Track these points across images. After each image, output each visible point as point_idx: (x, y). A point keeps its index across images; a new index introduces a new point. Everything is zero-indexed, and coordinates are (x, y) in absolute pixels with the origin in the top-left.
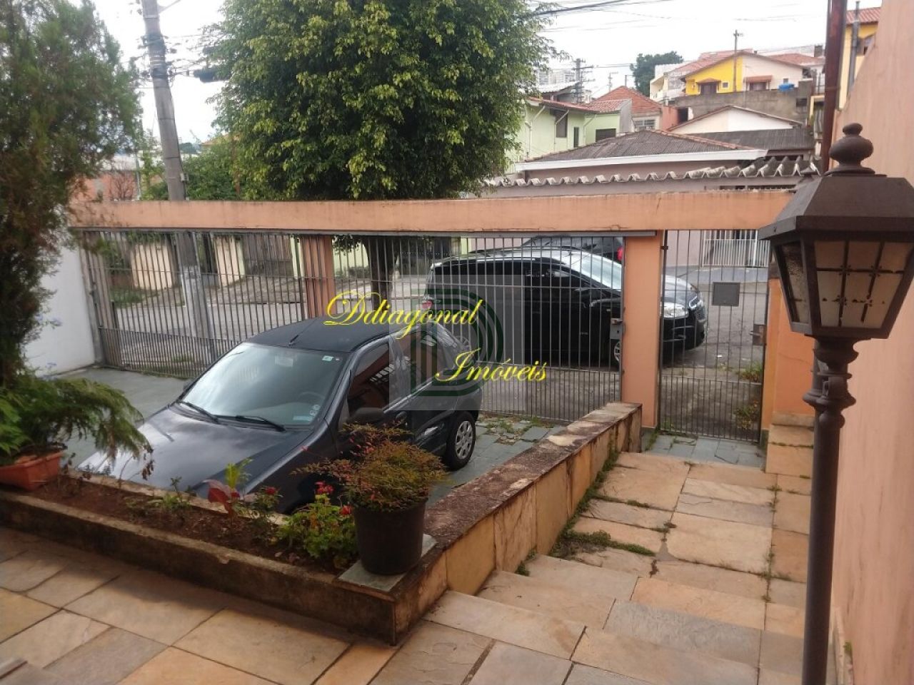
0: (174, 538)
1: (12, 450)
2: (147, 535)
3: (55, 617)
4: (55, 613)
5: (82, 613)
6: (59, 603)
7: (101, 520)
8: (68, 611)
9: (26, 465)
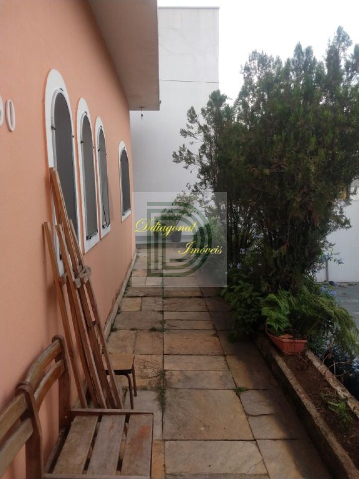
0: (332, 439)
1: (279, 329)
2: (318, 425)
3: (249, 443)
4: (250, 440)
5: (261, 451)
6: (257, 436)
7: (302, 396)
8: (257, 445)
9: (284, 340)
